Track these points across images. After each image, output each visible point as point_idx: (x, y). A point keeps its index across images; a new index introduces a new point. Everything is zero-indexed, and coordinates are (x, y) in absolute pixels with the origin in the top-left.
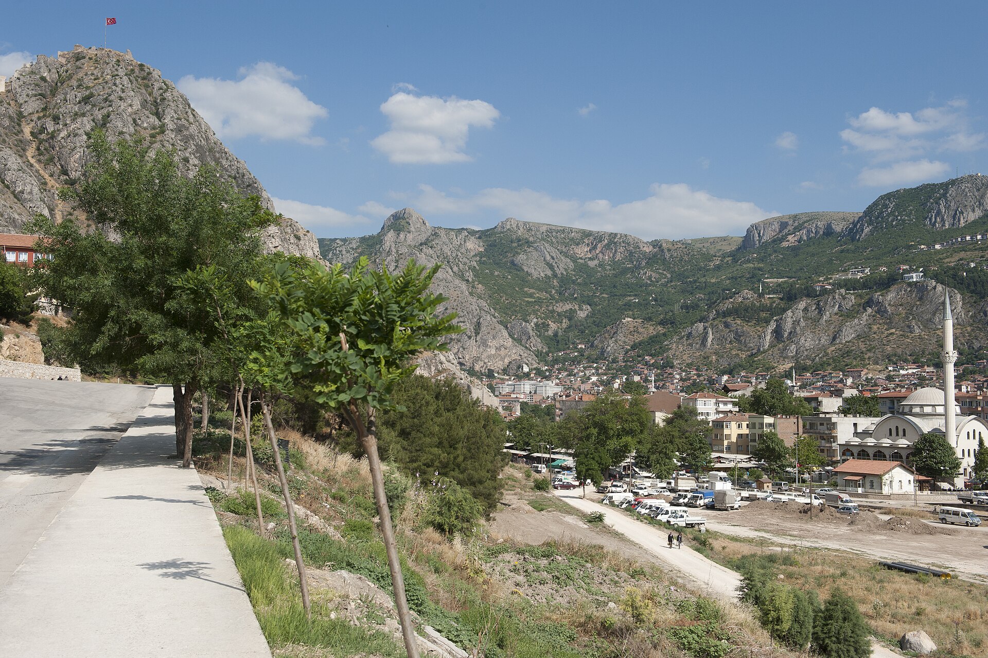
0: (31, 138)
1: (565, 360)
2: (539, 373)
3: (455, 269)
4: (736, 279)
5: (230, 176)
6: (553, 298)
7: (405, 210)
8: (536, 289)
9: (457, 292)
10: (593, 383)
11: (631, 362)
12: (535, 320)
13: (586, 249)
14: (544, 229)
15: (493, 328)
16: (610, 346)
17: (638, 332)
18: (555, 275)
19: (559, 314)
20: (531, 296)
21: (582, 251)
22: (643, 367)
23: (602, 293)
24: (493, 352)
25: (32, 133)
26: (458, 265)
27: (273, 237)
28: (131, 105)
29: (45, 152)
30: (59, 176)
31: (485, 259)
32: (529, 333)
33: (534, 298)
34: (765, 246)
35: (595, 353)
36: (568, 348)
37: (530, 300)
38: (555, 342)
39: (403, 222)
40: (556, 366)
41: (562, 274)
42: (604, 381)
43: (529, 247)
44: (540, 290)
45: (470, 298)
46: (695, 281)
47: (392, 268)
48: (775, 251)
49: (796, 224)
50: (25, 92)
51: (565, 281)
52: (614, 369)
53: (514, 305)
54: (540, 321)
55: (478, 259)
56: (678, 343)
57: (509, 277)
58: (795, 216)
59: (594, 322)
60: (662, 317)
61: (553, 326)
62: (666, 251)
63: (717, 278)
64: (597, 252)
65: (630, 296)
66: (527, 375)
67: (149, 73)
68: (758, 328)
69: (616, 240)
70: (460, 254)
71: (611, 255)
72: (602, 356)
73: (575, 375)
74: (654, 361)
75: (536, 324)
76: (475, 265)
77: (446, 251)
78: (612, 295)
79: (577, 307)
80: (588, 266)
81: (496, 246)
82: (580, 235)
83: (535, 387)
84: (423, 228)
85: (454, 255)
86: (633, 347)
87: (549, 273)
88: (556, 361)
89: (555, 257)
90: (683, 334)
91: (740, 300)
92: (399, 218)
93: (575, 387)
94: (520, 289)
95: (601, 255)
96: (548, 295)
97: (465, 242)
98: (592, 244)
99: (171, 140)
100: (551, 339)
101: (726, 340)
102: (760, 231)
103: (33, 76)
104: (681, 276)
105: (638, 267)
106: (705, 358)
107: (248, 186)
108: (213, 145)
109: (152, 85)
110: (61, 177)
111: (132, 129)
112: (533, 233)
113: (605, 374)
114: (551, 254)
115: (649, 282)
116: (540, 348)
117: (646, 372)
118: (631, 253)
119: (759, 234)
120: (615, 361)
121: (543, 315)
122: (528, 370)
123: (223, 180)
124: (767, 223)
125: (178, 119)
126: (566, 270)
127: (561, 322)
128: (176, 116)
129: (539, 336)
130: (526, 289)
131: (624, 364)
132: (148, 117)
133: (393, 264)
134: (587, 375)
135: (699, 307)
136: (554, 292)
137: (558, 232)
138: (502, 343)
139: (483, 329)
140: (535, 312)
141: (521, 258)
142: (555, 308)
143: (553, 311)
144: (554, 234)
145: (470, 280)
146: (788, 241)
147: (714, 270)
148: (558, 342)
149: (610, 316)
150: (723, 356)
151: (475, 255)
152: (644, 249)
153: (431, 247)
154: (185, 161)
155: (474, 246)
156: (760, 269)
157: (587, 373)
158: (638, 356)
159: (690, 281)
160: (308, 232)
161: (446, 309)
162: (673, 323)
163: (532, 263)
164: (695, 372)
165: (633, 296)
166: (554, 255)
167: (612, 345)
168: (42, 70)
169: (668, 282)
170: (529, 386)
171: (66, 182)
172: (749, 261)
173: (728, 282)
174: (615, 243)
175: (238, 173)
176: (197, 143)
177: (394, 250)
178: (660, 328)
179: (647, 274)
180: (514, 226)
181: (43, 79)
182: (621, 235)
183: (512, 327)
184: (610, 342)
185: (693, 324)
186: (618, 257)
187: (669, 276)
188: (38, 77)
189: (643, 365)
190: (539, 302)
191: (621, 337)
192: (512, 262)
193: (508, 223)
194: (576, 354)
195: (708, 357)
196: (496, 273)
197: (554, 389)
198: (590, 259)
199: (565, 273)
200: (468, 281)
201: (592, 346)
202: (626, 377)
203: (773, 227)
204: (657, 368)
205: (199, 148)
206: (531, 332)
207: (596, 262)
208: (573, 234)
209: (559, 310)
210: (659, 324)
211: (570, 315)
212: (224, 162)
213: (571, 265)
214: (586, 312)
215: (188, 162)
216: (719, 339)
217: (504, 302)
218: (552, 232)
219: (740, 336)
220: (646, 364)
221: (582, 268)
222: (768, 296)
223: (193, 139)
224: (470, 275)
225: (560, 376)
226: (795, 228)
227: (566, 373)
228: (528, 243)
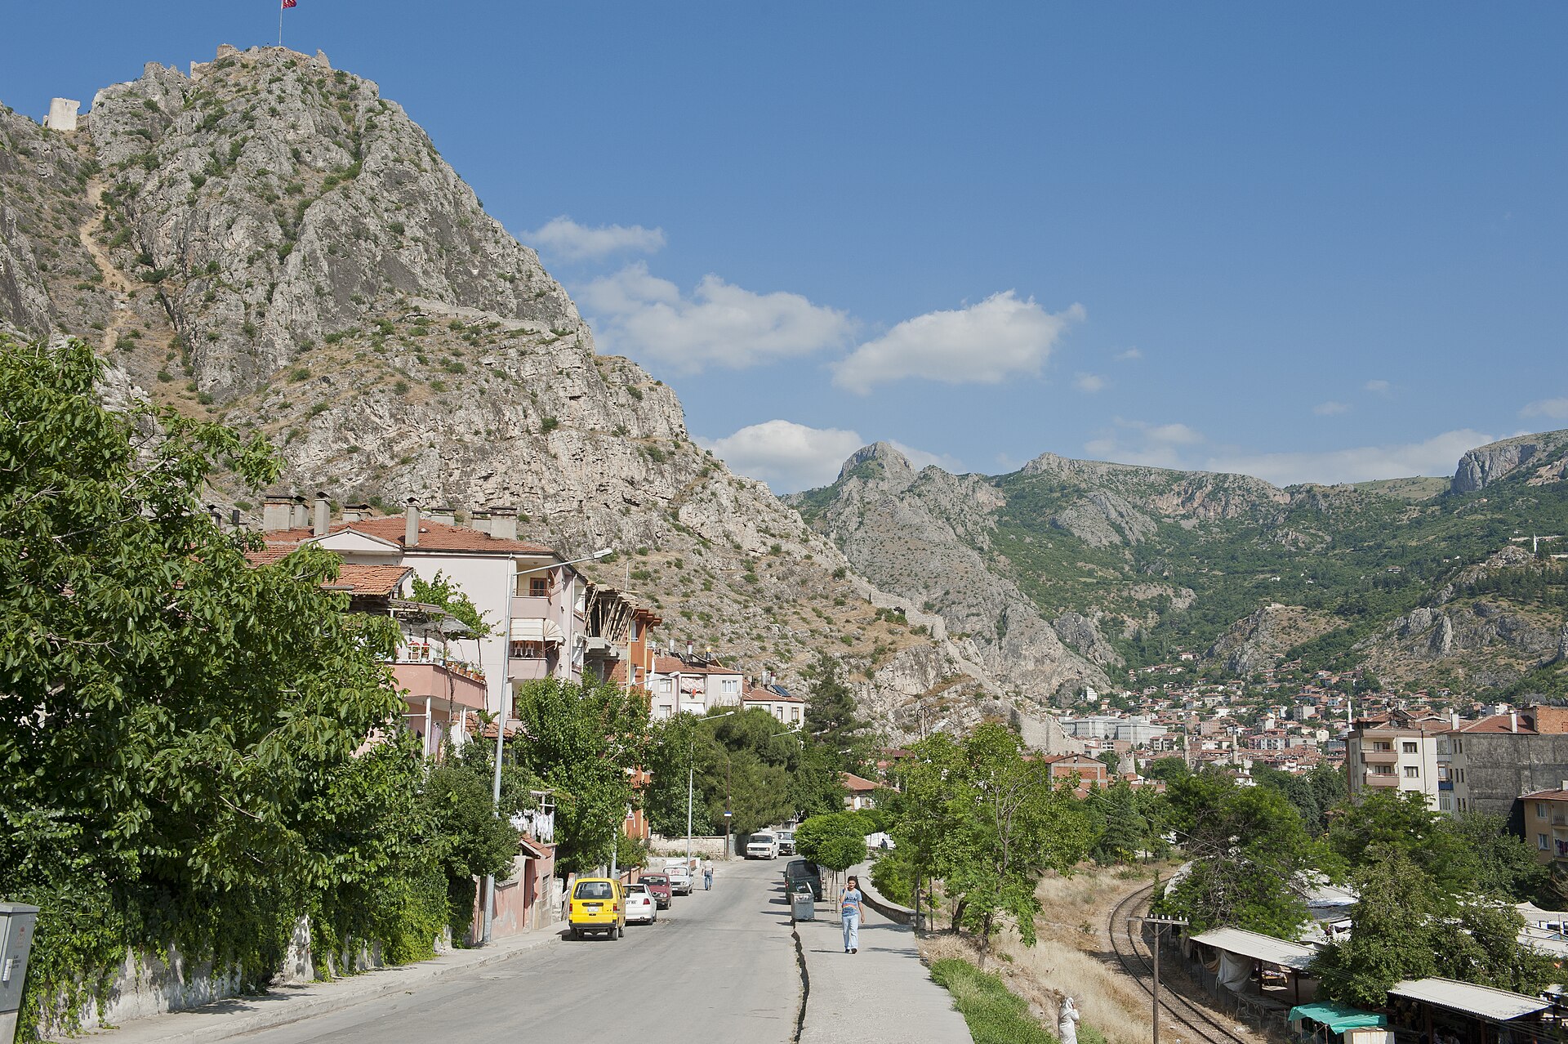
0: (100, 203)
1: (1160, 680)
2: (1116, 703)
3: (960, 530)
4: (1459, 538)
5: (501, 276)
6: (1126, 577)
7: (875, 445)
8: (1097, 564)
9: (965, 564)
10: (1222, 721)
11: (1290, 681)
12: (1100, 614)
13: (1177, 501)
14: (1103, 470)
15: (1030, 625)
16: (1246, 653)
17: (1298, 629)
18: (1127, 544)
19: (1141, 604)
20: (1090, 574)
21: (1169, 504)
22: (1317, 690)
23: (1213, 569)
24: (1031, 666)
25: (105, 196)
26: (964, 524)
27: (568, 375)
28: (294, 127)
29: (116, 224)
30: (134, 266)
31: (1007, 518)
32: (1091, 635)
33: (1096, 578)
34: (1494, 488)
35: (1217, 668)
36: (1163, 660)
37: (1089, 580)
38: (1137, 649)
39: (873, 465)
40: (1146, 691)
41: (1138, 540)
42: (1242, 717)
43: (1080, 497)
44: (1105, 565)
45: (987, 575)
46: (1379, 546)
47: (853, 526)
48: (1521, 493)
49: (1552, 448)
50: (109, 127)
51: (1144, 553)
52: (1258, 695)
53: (1061, 589)
54: (1109, 616)
55: (996, 518)
56: (1381, 647)
57: (1050, 545)
58: (1549, 436)
59: (1205, 615)
60: (1339, 600)
61: (1131, 624)
62: (1319, 497)
63: (1419, 540)
64: (1195, 505)
65: (1262, 572)
66: (1095, 707)
67: (354, 88)
68: (1546, 615)
69: (1226, 486)
70: (967, 509)
71: (1220, 510)
72: (1232, 671)
73: (1185, 705)
74: (1337, 679)
75: (1102, 622)
76: (993, 526)
77: (943, 503)
78: (1231, 572)
79: (1170, 592)
80: (1182, 529)
81: (1024, 497)
82: (1164, 478)
83: (1114, 726)
84: (905, 473)
85: (957, 509)
86: (1292, 655)
87: (1117, 539)
88: (1143, 682)
89: (1125, 514)
90: (1389, 629)
91: (1501, 563)
92: (867, 459)
93: (1190, 727)
94: (1071, 564)
95: (1201, 510)
96: (1117, 574)
97: (974, 491)
98: (1186, 492)
99: (368, 191)
100: (1129, 645)
101: (1482, 637)
102: (1484, 463)
103: (130, 100)
104: (1350, 539)
105: (1272, 526)
106: (1443, 673)
107: (538, 295)
108: (470, 215)
109: (356, 106)
110: (138, 269)
111: (287, 168)
112: (1086, 477)
113: (1244, 704)
114: (1119, 509)
115: (1293, 549)
116: (1112, 661)
117: (1324, 699)
118: (1254, 505)
119: (1482, 468)
120: (1258, 680)
121: (1112, 606)
122: (1095, 698)
123: (485, 283)
124: (1496, 450)
125: (395, 160)
126: (1144, 534)
127: (1145, 617)
128: (392, 155)
129: (1109, 641)
130: (1079, 564)
131: (1278, 685)
132: (328, 149)
133: (856, 519)
134: (1209, 706)
135: (1409, 582)
136: (1127, 568)
137: (1127, 474)
138: (1046, 650)
139: (1013, 626)
140: (1099, 601)
141: (1067, 516)
142: (1133, 593)
143: (1129, 599)
144: (1121, 477)
145: (986, 548)
146: (1541, 476)
147: (1410, 526)
148: (1143, 650)
149: (1232, 607)
150: (1479, 669)
151: (991, 513)
152: (1277, 498)
153: (919, 496)
154: (396, 232)
155: (989, 498)
156: (1501, 521)
157: (1209, 702)
158: (1303, 671)
159: (1370, 547)
160: (659, 383)
161: (947, 593)
162: (1364, 610)
163: (1088, 524)
164: (1425, 699)
165: (1269, 572)
166: (1123, 510)
167: (1250, 651)
168: (150, 90)
169: (1327, 548)
170: (1102, 726)
171: (147, 278)
172: (1474, 511)
173: (1443, 544)
174: (1226, 490)
175: (520, 271)
176: (435, 209)
177: (856, 496)
178: (1338, 621)
179: (1289, 537)
180: (1054, 466)
181: (152, 106)
182: (1235, 476)
183: (1062, 625)
184: (1247, 646)
185: (1407, 610)
186: (1232, 512)
187: (1328, 539)
188: (141, 101)
189: (1316, 686)
190: (1104, 583)
191: (1265, 637)
192: (1054, 523)
193: (1044, 461)
194: (1179, 670)
195: (1448, 671)
196: (1028, 540)
197: (1150, 731)
198: (1184, 517)
199: (1143, 539)
200: (981, 549)
201: (1210, 654)
202: (1285, 708)
203: (1508, 455)
204: (1346, 692)
205: (436, 217)
206: (1094, 633)
207: (1194, 521)
208: (1153, 477)
209: (1141, 597)
210: (1337, 613)
211: (1161, 605)
212: (490, 248)
213: (1153, 527)
214: (1188, 601)
215: (402, 232)
216: (1467, 637)
217: (1044, 584)
218: (1117, 475)
219: (1511, 631)
220: (1323, 684)
221: (1171, 532)
222: (1557, 556)
223: (426, 200)
224: (985, 541)
225: (1157, 708)
226: (1550, 455)
227: (1167, 703)
228: (1081, 494)
